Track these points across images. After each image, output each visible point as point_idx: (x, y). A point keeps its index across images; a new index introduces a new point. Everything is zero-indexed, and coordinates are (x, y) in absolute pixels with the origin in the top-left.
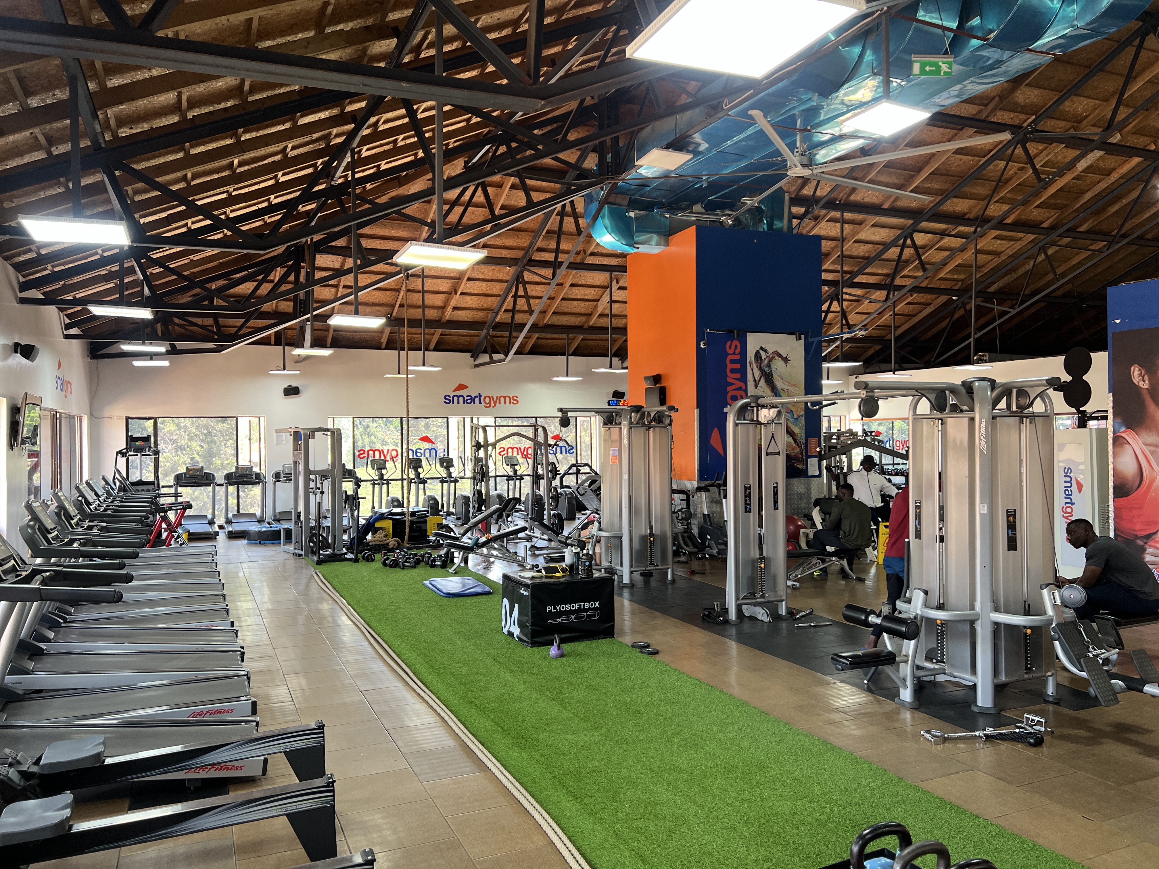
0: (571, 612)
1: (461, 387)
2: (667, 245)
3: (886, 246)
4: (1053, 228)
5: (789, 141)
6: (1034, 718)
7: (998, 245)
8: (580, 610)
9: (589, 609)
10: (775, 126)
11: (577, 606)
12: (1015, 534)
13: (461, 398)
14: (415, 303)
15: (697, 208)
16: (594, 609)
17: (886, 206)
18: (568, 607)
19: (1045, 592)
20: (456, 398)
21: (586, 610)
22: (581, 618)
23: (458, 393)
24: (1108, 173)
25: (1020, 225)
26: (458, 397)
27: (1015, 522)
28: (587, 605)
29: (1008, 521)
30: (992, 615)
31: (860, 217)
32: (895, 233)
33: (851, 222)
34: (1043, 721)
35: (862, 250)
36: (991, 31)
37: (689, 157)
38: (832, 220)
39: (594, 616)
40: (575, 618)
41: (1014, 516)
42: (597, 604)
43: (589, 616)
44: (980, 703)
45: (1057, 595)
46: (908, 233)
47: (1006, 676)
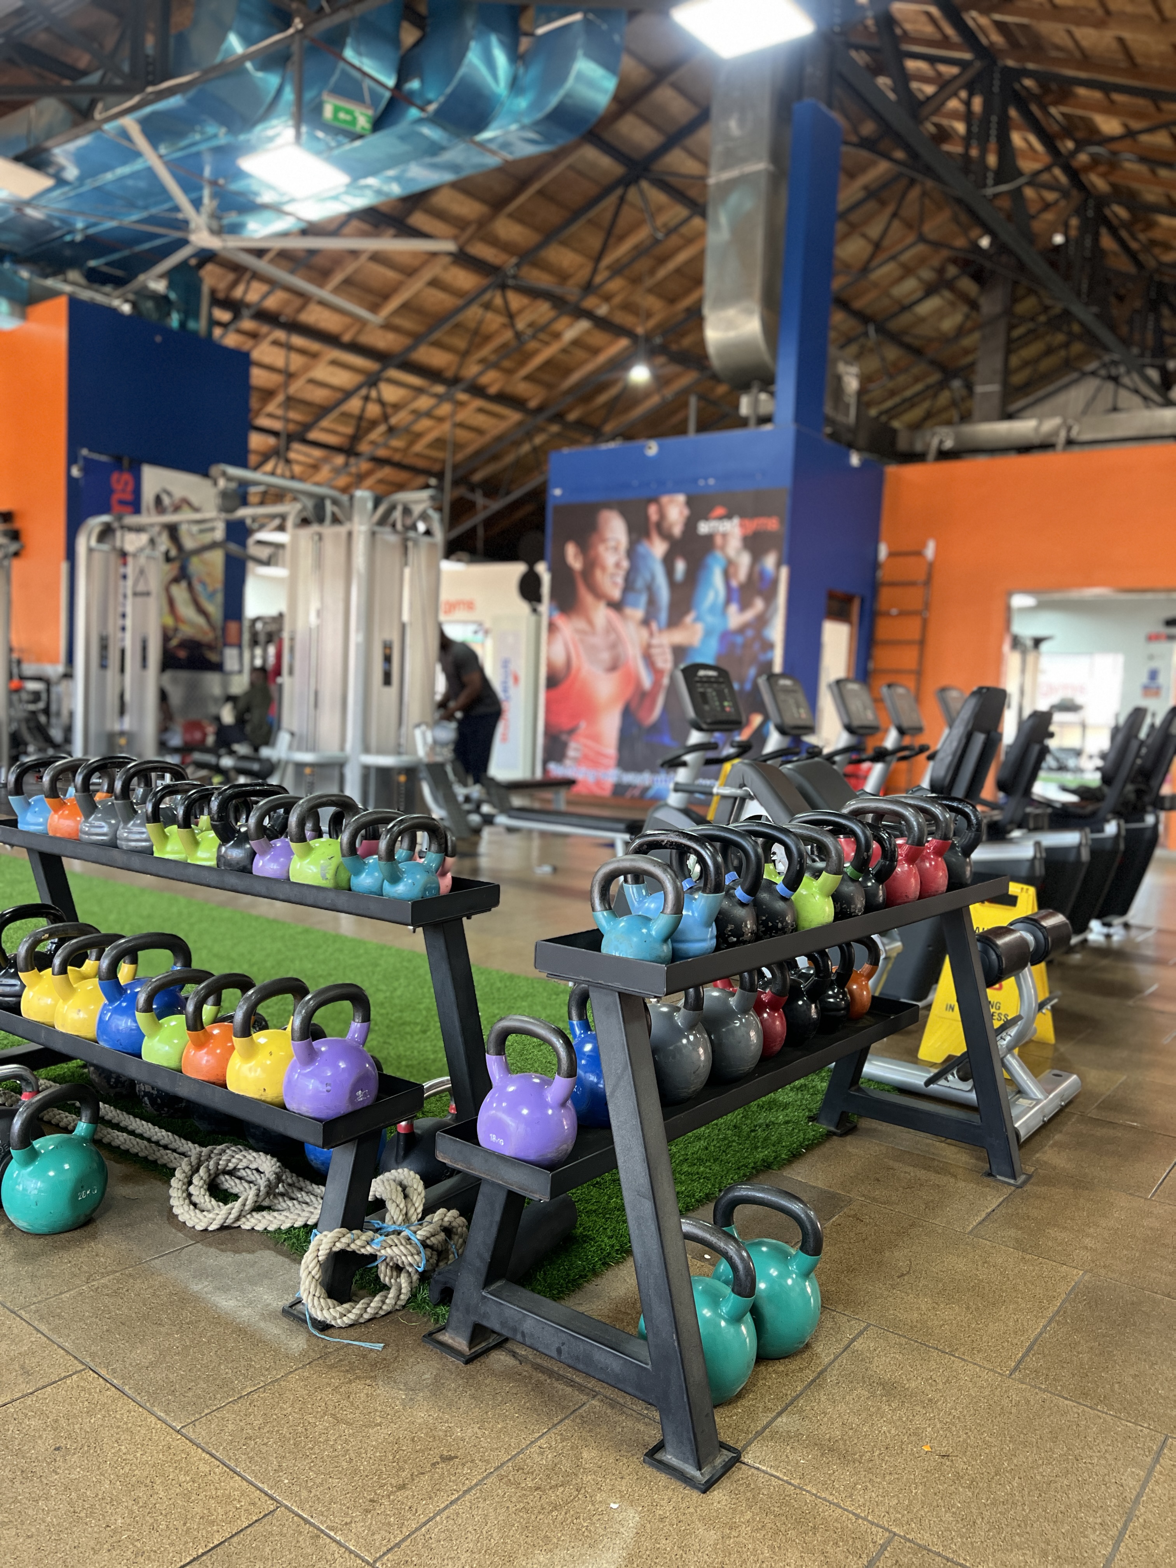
2: (24, 316)
3: (348, 394)
4: (540, 409)
5: (194, 195)
7: (481, 420)
10: (172, 166)
12: (391, 666)
15: (74, 275)
17: (347, 338)
19: (418, 731)
24: (595, 351)
25: (503, 398)
29: (384, 654)
30: (362, 756)
31: (314, 346)
32: (356, 379)
33: (302, 351)
35: (319, 395)
36: (429, 102)
37: (48, 182)
38: (276, 343)
45: (428, 734)
46: (373, 380)
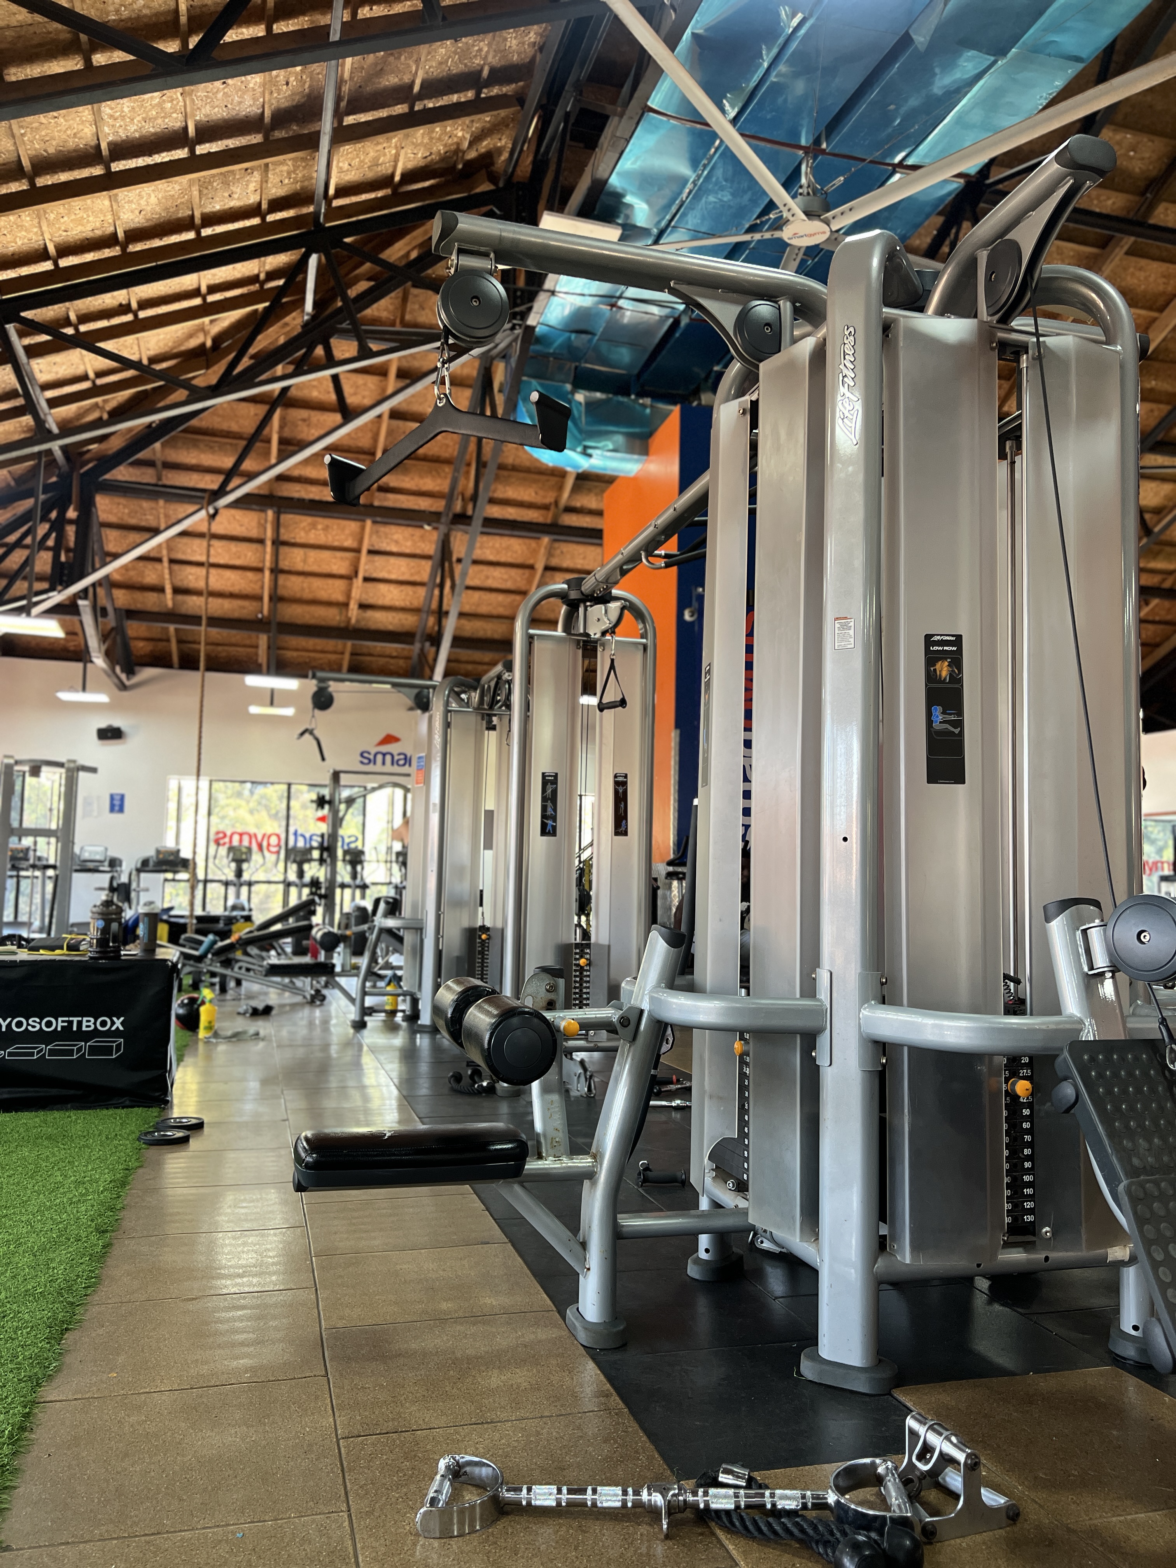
0: (41, 1037)
1: (389, 739)
6: (934, 1439)
8: (67, 1033)
9: (95, 1033)
11: (59, 1023)
12: (959, 724)
13: (388, 758)
14: (298, 595)
16: (109, 1033)
18: (34, 1024)
19: (1057, 928)
20: (379, 758)
21: (82, 1035)
22: (71, 1052)
23: (384, 749)
26: (384, 755)
27: (956, 680)
28: (88, 1023)
29: (931, 677)
30: (865, 1012)
34: (961, 1457)
39: (108, 1050)
40: (52, 1052)
41: (956, 661)
42: (118, 1023)
43: (93, 1050)
44: (826, 1350)
45: (1096, 936)
47: (916, 1247)
